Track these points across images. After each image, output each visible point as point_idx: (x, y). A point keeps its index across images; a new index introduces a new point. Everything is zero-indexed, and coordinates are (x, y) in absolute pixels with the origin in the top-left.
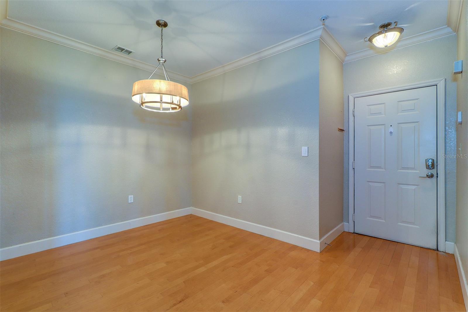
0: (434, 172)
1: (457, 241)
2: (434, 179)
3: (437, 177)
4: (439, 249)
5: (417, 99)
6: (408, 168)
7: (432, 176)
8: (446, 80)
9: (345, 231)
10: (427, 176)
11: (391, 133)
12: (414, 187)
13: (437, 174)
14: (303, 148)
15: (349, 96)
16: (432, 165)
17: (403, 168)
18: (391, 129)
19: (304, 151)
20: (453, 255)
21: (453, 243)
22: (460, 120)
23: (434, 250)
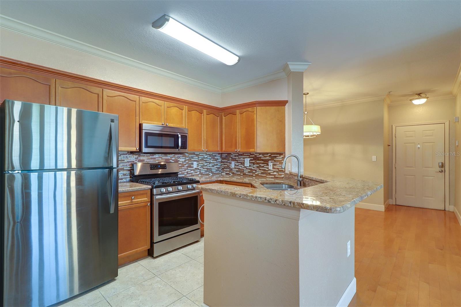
0: (443, 169)
1: (456, 204)
2: (443, 173)
3: (445, 172)
4: (446, 210)
5: (434, 130)
6: (429, 167)
7: (442, 171)
8: (449, 121)
9: (390, 204)
10: (440, 171)
11: (419, 148)
12: (432, 178)
13: (445, 170)
14: (373, 157)
15: (392, 125)
16: (443, 166)
17: (426, 167)
18: (419, 146)
19: (374, 158)
20: (453, 212)
21: (453, 206)
22: (457, 145)
23: (443, 210)
